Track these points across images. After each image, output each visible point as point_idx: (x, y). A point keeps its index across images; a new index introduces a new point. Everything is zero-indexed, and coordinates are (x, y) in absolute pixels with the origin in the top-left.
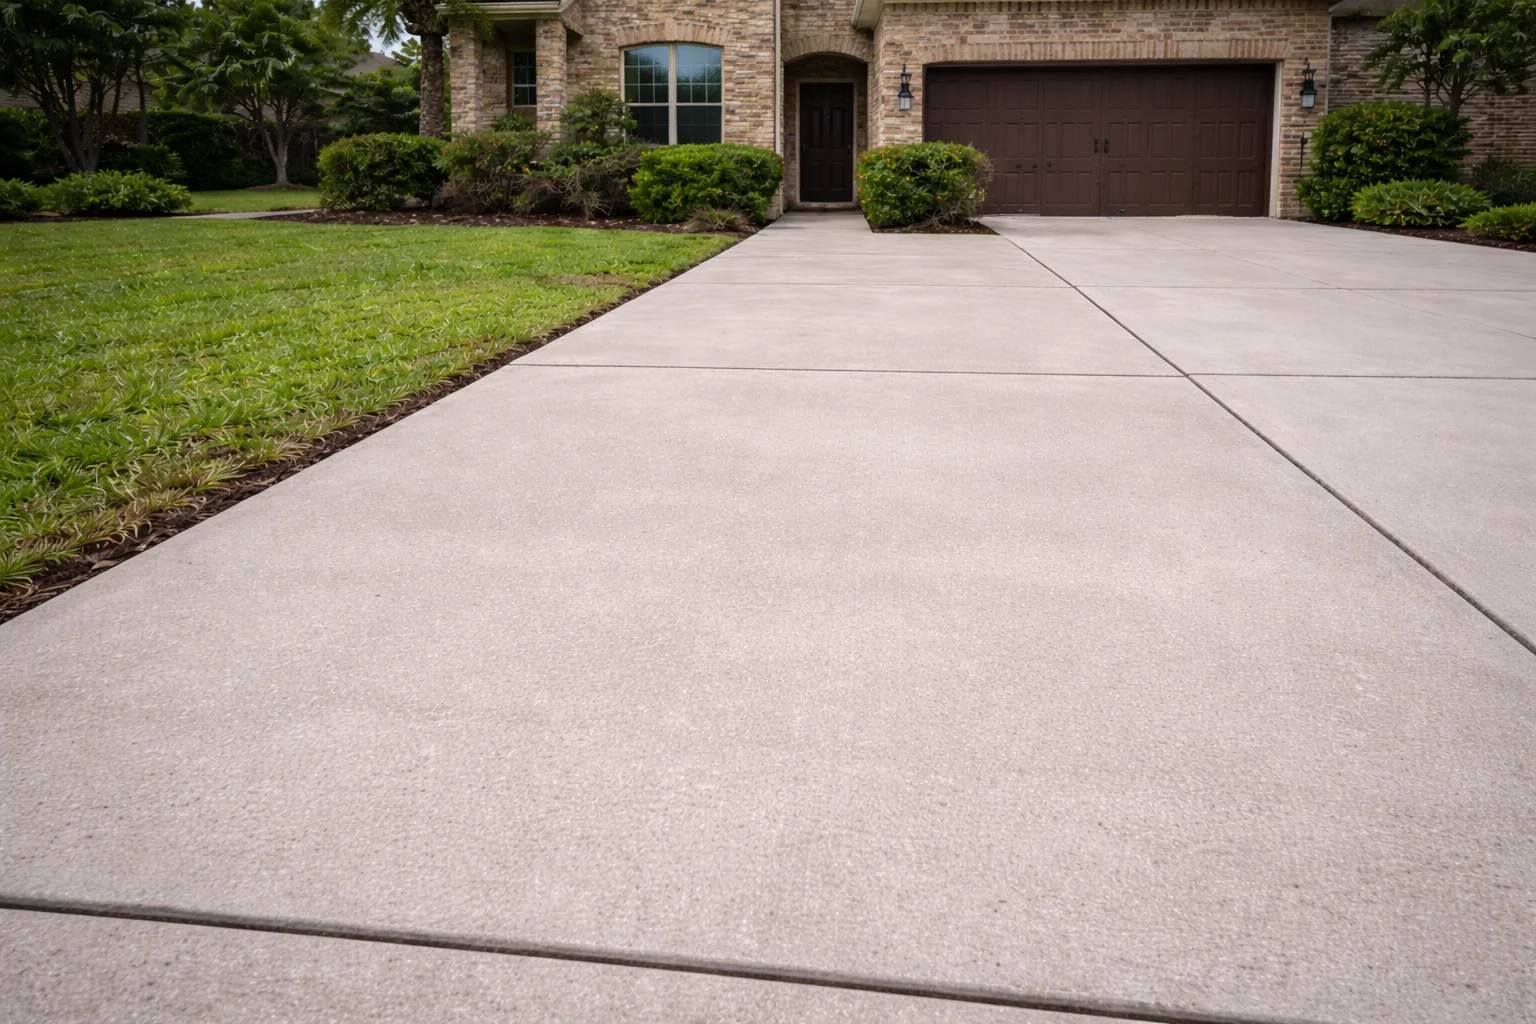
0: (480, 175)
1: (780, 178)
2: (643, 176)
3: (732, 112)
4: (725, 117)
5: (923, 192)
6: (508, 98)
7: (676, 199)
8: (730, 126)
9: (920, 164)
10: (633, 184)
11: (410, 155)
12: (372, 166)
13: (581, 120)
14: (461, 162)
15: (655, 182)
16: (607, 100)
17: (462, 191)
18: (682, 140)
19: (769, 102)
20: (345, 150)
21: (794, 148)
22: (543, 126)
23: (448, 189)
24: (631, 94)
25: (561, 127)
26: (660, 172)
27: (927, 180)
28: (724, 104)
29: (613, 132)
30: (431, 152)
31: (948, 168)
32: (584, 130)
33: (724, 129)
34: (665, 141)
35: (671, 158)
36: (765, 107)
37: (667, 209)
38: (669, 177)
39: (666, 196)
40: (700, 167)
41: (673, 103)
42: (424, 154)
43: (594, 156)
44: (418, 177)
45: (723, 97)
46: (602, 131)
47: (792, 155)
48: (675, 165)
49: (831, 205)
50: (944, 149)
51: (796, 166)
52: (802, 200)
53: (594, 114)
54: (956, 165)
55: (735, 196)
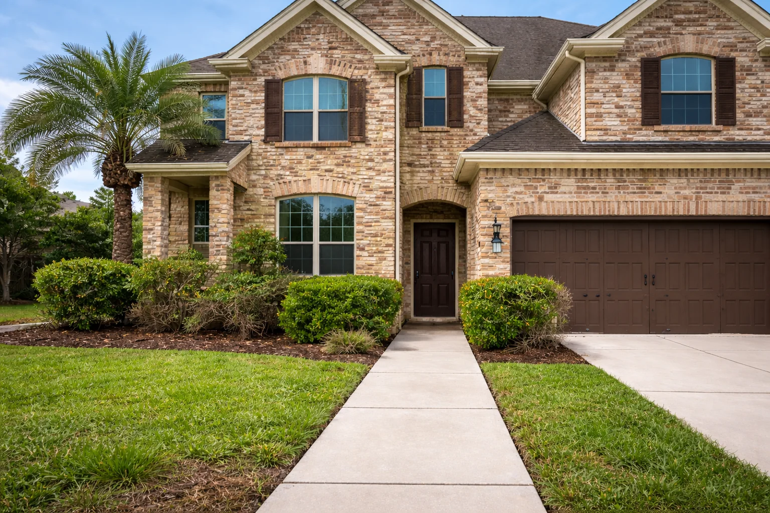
0: (161, 298)
1: (400, 303)
2: (290, 301)
3: (363, 249)
4: (356, 252)
5: (515, 319)
6: (190, 236)
7: (316, 323)
8: (361, 260)
9: (512, 295)
10: (281, 308)
11: (106, 278)
12: (76, 288)
13: (243, 253)
14: (146, 285)
15: (299, 307)
16: (263, 237)
17: (147, 312)
18: (322, 271)
19: (391, 241)
20: (55, 272)
21: (409, 274)
22: (213, 260)
23: (136, 310)
24: (284, 235)
25: (228, 260)
26: (304, 298)
27: (518, 308)
28: (355, 242)
29: (268, 264)
30: (124, 276)
31: (534, 298)
32: (245, 261)
33: (356, 263)
34: (309, 270)
35: (313, 287)
36: (388, 245)
37: (309, 331)
38: (312, 303)
39: (309, 321)
40: (336, 295)
41: (316, 242)
42: (118, 277)
43: (250, 283)
44: (112, 299)
45: (355, 237)
46: (259, 262)
47: (408, 279)
48: (316, 292)
49: (438, 320)
50: (531, 282)
51: (411, 287)
52: (416, 314)
53: (253, 250)
54: (539, 296)
55: (364, 320)
